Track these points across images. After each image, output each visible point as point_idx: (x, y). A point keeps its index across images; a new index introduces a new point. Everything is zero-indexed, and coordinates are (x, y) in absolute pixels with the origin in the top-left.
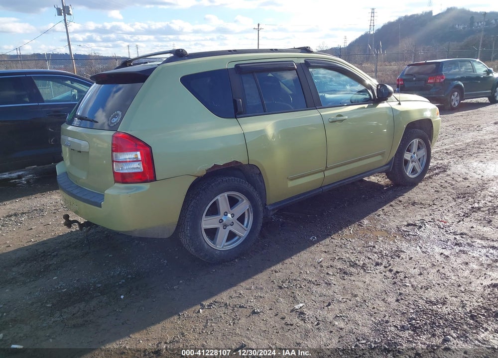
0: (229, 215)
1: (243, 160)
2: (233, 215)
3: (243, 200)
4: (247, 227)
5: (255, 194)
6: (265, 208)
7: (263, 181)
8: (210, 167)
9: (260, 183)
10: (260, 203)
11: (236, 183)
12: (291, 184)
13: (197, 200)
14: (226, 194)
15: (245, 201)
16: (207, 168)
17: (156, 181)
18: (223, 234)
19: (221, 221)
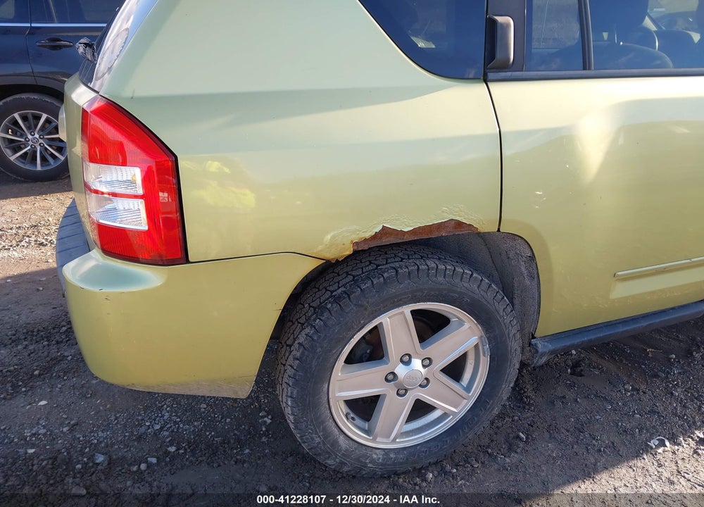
0: (417, 364)
1: (481, 218)
2: (428, 362)
3: (461, 323)
4: (468, 389)
5: (501, 307)
6: (530, 344)
7: (535, 276)
8: (368, 235)
9: (527, 282)
10: (514, 331)
11: (441, 279)
12: (621, 291)
13: (317, 331)
14: (407, 310)
15: (467, 326)
16: (356, 238)
17: (187, 261)
18: (394, 410)
19: (391, 377)
